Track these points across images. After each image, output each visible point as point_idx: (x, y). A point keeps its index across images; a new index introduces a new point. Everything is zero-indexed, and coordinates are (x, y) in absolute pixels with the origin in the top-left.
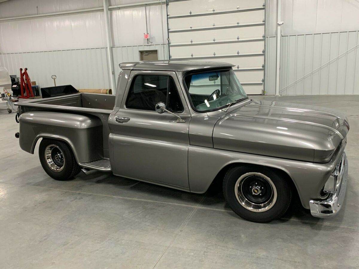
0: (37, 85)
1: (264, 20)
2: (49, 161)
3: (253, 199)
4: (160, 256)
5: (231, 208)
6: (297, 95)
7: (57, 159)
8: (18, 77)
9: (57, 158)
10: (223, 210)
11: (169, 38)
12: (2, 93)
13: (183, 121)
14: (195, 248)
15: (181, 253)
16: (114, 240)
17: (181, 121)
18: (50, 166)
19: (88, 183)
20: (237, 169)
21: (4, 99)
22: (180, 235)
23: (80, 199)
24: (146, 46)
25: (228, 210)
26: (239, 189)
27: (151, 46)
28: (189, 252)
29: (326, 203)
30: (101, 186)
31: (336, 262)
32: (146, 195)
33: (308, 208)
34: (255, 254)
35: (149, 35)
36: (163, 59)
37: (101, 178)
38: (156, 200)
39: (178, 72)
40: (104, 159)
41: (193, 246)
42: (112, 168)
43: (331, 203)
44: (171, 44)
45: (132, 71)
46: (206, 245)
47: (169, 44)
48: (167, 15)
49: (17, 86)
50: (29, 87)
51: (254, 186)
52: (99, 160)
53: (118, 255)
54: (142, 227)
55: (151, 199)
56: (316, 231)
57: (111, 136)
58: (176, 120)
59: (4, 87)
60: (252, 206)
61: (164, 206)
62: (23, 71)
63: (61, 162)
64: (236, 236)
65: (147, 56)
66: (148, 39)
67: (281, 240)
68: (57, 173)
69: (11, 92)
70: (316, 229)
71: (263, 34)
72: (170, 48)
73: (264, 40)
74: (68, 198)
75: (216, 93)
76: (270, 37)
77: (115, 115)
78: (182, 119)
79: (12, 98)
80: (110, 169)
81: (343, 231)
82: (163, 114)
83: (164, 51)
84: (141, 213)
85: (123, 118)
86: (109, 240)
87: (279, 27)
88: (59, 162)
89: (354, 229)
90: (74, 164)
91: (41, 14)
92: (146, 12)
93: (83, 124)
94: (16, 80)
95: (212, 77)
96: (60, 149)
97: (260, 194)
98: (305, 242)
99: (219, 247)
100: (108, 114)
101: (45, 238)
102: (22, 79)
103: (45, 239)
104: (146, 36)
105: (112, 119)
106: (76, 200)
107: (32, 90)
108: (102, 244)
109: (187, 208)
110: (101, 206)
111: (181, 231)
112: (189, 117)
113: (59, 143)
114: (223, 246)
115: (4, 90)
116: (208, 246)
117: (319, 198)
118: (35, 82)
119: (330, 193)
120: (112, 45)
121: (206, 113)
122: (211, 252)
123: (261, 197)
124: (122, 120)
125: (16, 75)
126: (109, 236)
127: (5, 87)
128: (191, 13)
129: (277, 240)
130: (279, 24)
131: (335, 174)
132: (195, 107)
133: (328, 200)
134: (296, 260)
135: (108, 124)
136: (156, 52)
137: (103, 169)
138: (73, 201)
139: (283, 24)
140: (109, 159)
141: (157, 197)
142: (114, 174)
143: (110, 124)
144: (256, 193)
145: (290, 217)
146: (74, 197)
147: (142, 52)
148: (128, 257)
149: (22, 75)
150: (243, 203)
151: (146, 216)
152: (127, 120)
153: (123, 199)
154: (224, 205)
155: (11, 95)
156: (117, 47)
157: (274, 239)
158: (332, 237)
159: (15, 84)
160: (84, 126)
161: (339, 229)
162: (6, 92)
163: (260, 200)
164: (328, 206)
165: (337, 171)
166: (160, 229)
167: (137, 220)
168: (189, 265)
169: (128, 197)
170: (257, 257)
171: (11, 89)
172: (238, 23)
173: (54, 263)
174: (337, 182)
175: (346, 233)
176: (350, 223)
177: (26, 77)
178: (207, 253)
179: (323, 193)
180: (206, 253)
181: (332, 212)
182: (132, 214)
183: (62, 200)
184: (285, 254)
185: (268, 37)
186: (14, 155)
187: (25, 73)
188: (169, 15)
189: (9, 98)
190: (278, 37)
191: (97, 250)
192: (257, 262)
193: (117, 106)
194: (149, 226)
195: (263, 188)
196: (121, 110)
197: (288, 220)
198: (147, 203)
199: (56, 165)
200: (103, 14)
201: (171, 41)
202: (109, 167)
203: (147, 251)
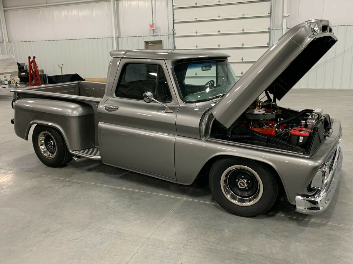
0: (45, 73)
1: (270, 12)
2: (43, 148)
3: (239, 192)
4: (139, 247)
5: (216, 200)
6: (301, 88)
7: (50, 146)
8: (27, 65)
9: (49, 144)
10: (210, 203)
11: (174, 29)
12: (8, 80)
13: (171, 111)
14: (175, 240)
15: (160, 245)
16: (95, 229)
17: (169, 111)
18: (43, 152)
19: (79, 171)
20: (223, 161)
21: (10, 86)
22: (162, 227)
23: (68, 186)
24: (151, 37)
25: (214, 203)
26: (225, 181)
27: (156, 37)
28: (168, 244)
29: (313, 199)
30: (91, 174)
31: (319, 261)
32: (135, 184)
33: (294, 204)
34: (236, 249)
35: (154, 26)
36: (168, 48)
37: (93, 166)
38: (144, 190)
39: (167, 61)
40: (95, 148)
41: (173, 239)
42: (101, 157)
43: (318, 199)
44: (176, 35)
45: (122, 59)
46: (187, 238)
47: (174, 35)
48: (173, 6)
49: (25, 74)
50: (37, 75)
51: (241, 179)
52: (90, 148)
53: (96, 244)
54: (125, 217)
55: (139, 189)
56: (302, 228)
57: (101, 124)
58: (164, 110)
59: (10, 75)
60: (237, 200)
61: (151, 197)
62: (31, 60)
63: (53, 149)
64: (219, 230)
65: (152, 46)
66: (153, 29)
67: (264, 236)
68: (49, 159)
69: (18, 79)
70: (303, 226)
71: (268, 26)
72: (175, 39)
73: (270, 32)
74: (57, 185)
75: (210, 83)
76: (275, 29)
77: (104, 103)
78: (169, 109)
79: (18, 85)
80: (100, 158)
81: (330, 228)
82: (151, 103)
83: (169, 41)
84: (126, 203)
85: (112, 107)
86: (90, 229)
87: (285, 20)
88: (51, 149)
89: (341, 227)
90: (66, 152)
91: (50, 3)
92: (152, 2)
93: (75, 112)
94: (25, 68)
95: (205, 67)
96: (52, 137)
97: (246, 187)
98: (289, 239)
99: (200, 240)
100: (98, 102)
101: (28, 224)
102: (30, 66)
103: (27, 226)
104: (152, 27)
105: (101, 107)
106: (64, 188)
107: (39, 77)
108: (83, 232)
109: (173, 199)
110: (88, 194)
111: (164, 222)
112: (177, 107)
113: (51, 130)
114: (204, 240)
115: (10, 77)
116: (189, 239)
117: (305, 194)
118: (43, 70)
119: (318, 190)
120: (118, 35)
121: (195, 104)
122: (190, 246)
123: (247, 191)
124: (111, 108)
125: (25, 63)
126: (91, 225)
127: (12, 74)
128: (196, 4)
129: (260, 235)
130: (285, 16)
131: (324, 170)
132: (184, 97)
133: (315, 196)
134: (277, 258)
135: (98, 112)
136: (161, 42)
137: (93, 157)
138: (61, 188)
139: (289, 16)
140: (98, 147)
141: (145, 187)
142: (103, 163)
143: (100, 112)
144: (242, 187)
145: (277, 213)
146: (63, 185)
147: (147, 43)
148: (106, 247)
149: (30, 63)
150: (229, 196)
151: (131, 206)
152: (116, 108)
153: (111, 188)
154: (211, 197)
155: (17, 82)
156: (123, 37)
157: (257, 234)
158: (318, 235)
159: (24, 72)
160: (76, 113)
161: (326, 226)
162: (12, 80)
163: (246, 193)
164: (315, 203)
165: (325, 167)
166: (143, 220)
167: (121, 210)
168: (166, 257)
169: (116, 186)
170: (238, 253)
171: (18, 77)
172: (243, 15)
173: (32, 250)
174: (325, 178)
175: (333, 230)
176: (339, 220)
177: (34, 66)
178: (187, 246)
179: (310, 189)
180: (185, 246)
181: (318, 209)
182: (117, 203)
183: (50, 187)
184: (266, 250)
185: (273, 29)
186: (13, 141)
187: (34, 61)
188: (175, 6)
189: (15, 85)
190: (283, 29)
191: (77, 239)
192: (236, 258)
193: (106, 94)
194: (132, 216)
195: (249, 181)
196: (110, 98)
197: (274, 215)
198: (134, 193)
199: (49, 152)
200: (110, 4)
201: (176, 32)
202: (99, 156)
203: (126, 241)
